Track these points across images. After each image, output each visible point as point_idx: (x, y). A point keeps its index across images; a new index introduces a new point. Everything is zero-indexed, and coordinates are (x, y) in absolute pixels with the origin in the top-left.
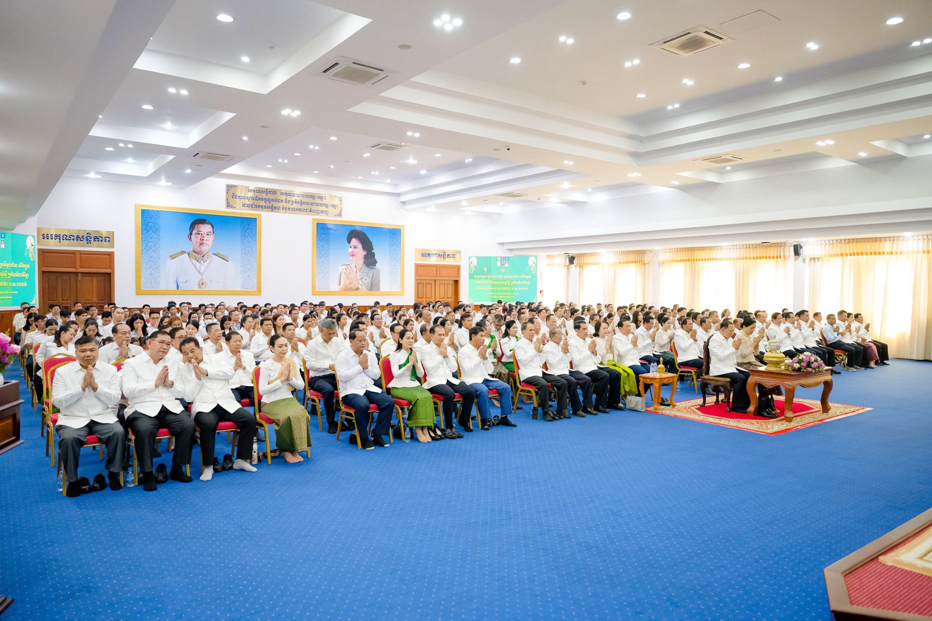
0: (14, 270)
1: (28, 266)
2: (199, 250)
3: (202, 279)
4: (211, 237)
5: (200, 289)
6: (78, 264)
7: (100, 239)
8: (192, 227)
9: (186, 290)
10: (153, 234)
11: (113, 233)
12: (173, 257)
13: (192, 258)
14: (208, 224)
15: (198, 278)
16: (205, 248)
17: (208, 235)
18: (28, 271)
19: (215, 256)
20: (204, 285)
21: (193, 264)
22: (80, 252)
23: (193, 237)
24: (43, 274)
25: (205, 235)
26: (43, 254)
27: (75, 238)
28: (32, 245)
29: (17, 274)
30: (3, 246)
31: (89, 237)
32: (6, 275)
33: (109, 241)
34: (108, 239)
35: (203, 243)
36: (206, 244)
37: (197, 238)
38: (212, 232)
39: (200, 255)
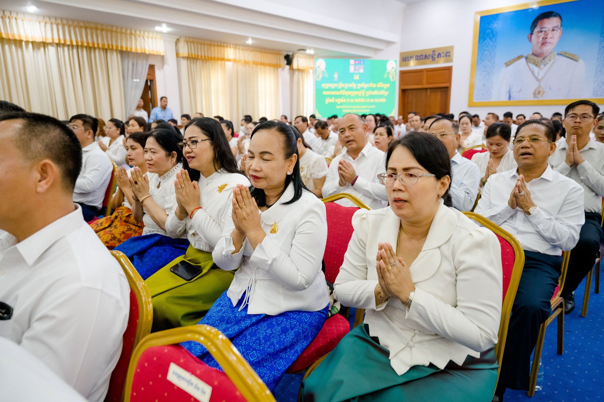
0: (372, 89)
1: (388, 85)
2: (539, 51)
3: (539, 86)
4: (557, 34)
5: (535, 99)
6: (425, 81)
7: (442, 55)
8: (534, 25)
9: (518, 101)
10: (490, 42)
11: (452, 47)
12: (507, 64)
13: (530, 62)
14: (555, 16)
15: (534, 85)
16: (547, 49)
17: (553, 30)
18: (387, 89)
19: (561, 56)
20: (541, 93)
21: (530, 70)
22: (428, 70)
23: (534, 37)
24: (404, 92)
25: (549, 32)
26: (402, 73)
27: (424, 57)
28: (393, 68)
29: (375, 93)
30: (362, 71)
31: (433, 55)
32: (363, 93)
33: (449, 56)
34: (448, 54)
35: (546, 42)
36: (550, 43)
37: (538, 37)
38: (559, 27)
39: (541, 57)
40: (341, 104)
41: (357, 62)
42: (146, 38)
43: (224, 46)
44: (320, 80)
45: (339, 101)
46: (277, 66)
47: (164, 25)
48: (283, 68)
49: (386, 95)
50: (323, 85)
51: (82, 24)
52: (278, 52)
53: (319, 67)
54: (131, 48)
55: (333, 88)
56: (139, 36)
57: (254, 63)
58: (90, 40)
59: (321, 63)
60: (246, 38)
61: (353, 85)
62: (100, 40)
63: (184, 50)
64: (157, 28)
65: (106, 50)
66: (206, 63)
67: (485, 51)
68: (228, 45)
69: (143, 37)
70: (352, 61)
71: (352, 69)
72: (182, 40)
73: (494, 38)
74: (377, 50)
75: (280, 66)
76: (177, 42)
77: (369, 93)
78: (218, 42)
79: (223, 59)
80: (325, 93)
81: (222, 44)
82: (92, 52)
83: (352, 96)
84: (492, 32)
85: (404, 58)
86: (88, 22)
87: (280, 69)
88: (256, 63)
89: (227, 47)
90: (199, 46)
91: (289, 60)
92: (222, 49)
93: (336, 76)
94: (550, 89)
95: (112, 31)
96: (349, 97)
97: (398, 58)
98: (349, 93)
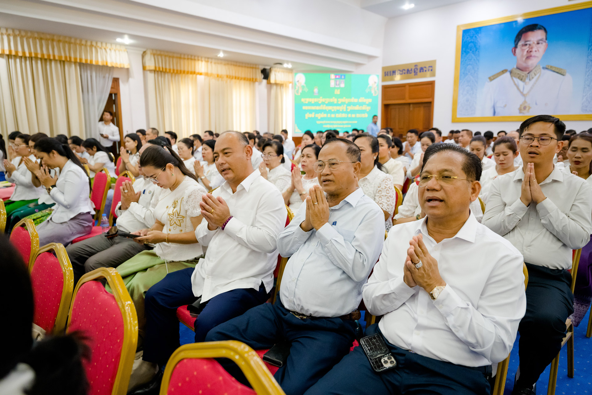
0: (354, 104)
1: (370, 100)
2: (524, 65)
3: (525, 102)
4: (542, 47)
5: (521, 115)
6: (407, 96)
7: (425, 69)
8: (518, 38)
9: (503, 117)
10: (473, 55)
11: (434, 62)
12: (491, 79)
13: (515, 77)
14: (540, 29)
15: (520, 100)
16: (532, 62)
17: (538, 43)
18: (369, 104)
19: (546, 71)
20: (527, 109)
21: (515, 84)
22: (411, 85)
23: (518, 50)
24: (386, 107)
25: (534, 45)
26: (385, 88)
27: (406, 72)
28: (375, 83)
29: (357, 108)
30: (342, 85)
31: (416, 70)
32: (345, 108)
33: (432, 70)
34: (430, 68)
35: (531, 56)
36: (535, 56)
37: (523, 50)
38: (545, 40)
39: (526, 71)
40: (322, 119)
41: (337, 77)
42: (108, 50)
43: (195, 60)
44: (299, 94)
45: (319, 116)
46: (253, 81)
47: (126, 37)
48: (260, 83)
49: (368, 111)
50: (303, 100)
51: (36, 35)
52: (254, 66)
53: (298, 81)
54: (91, 61)
55: (313, 102)
56: (101, 48)
57: (227, 76)
58: (45, 52)
59: (301, 78)
60: (218, 51)
61: (334, 100)
62: (57, 52)
63: (150, 63)
64: (119, 40)
65: (62, 63)
66: (175, 76)
67: (468, 65)
68: (200, 58)
69: (105, 49)
70: (333, 76)
71: (332, 83)
72: (149, 53)
73: (477, 52)
74: (358, 64)
75: (256, 80)
76: (144, 54)
77: (350, 108)
78: (188, 55)
79: (194, 73)
80: (304, 108)
81: (193, 57)
82: (48, 64)
83: (333, 111)
84: (475, 46)
85: (386, 73)
86: (43, 33)
87: (257, 83)
88: (230, 77)
89: (198, 60)
90: (167, 58)
91: (266, 74)
92: (193, 62)
93: (316, 90)
94: (536, 104)
95: (70, 43)
96: (330, 112)
97: (380, 73)
98: (330, 108)
